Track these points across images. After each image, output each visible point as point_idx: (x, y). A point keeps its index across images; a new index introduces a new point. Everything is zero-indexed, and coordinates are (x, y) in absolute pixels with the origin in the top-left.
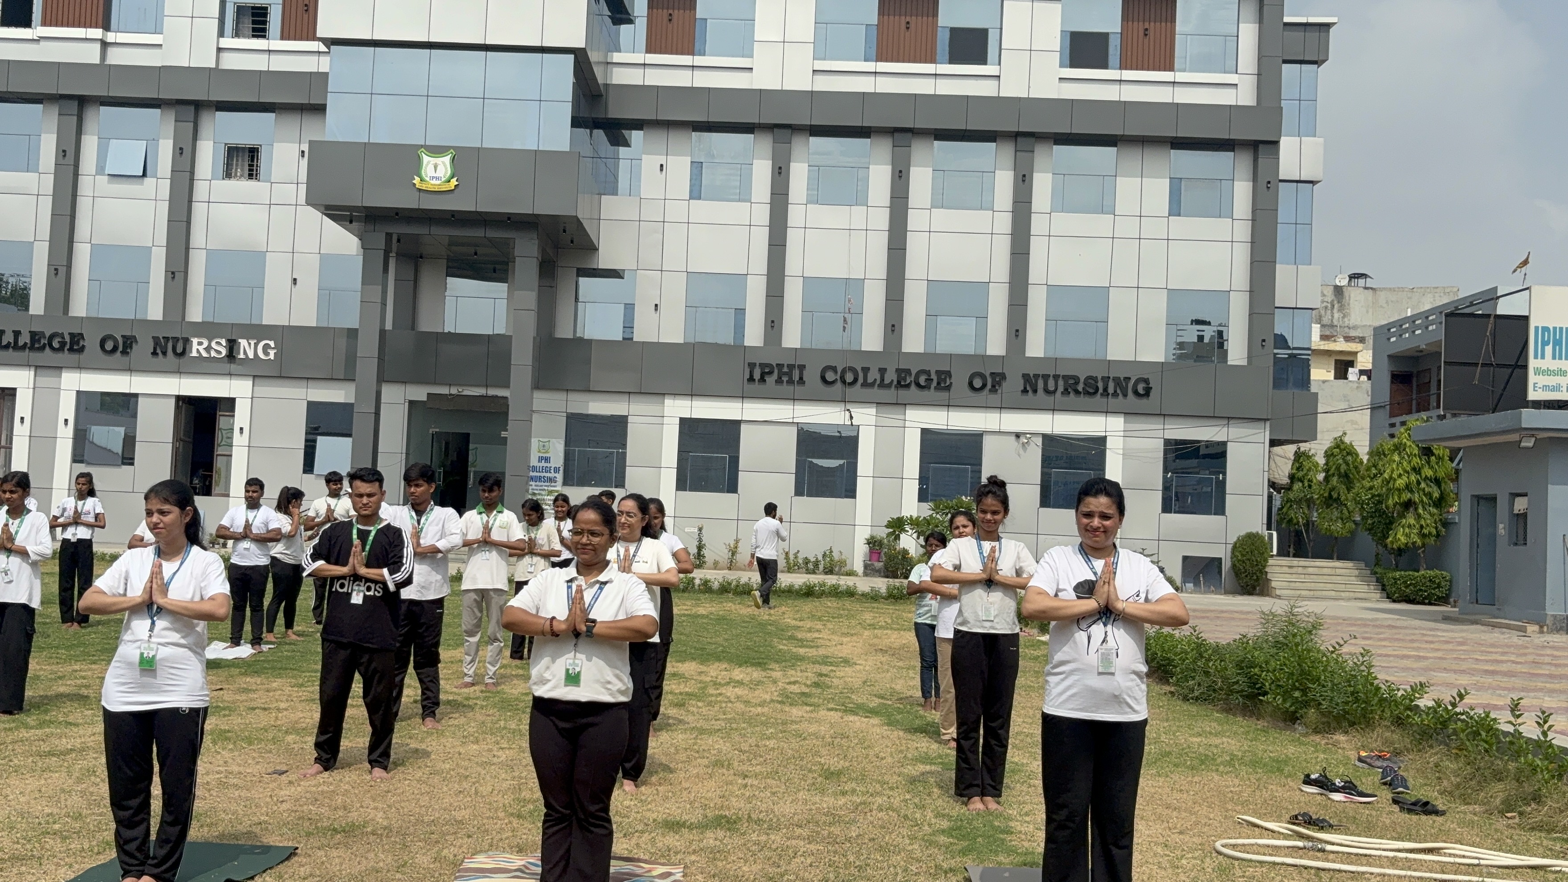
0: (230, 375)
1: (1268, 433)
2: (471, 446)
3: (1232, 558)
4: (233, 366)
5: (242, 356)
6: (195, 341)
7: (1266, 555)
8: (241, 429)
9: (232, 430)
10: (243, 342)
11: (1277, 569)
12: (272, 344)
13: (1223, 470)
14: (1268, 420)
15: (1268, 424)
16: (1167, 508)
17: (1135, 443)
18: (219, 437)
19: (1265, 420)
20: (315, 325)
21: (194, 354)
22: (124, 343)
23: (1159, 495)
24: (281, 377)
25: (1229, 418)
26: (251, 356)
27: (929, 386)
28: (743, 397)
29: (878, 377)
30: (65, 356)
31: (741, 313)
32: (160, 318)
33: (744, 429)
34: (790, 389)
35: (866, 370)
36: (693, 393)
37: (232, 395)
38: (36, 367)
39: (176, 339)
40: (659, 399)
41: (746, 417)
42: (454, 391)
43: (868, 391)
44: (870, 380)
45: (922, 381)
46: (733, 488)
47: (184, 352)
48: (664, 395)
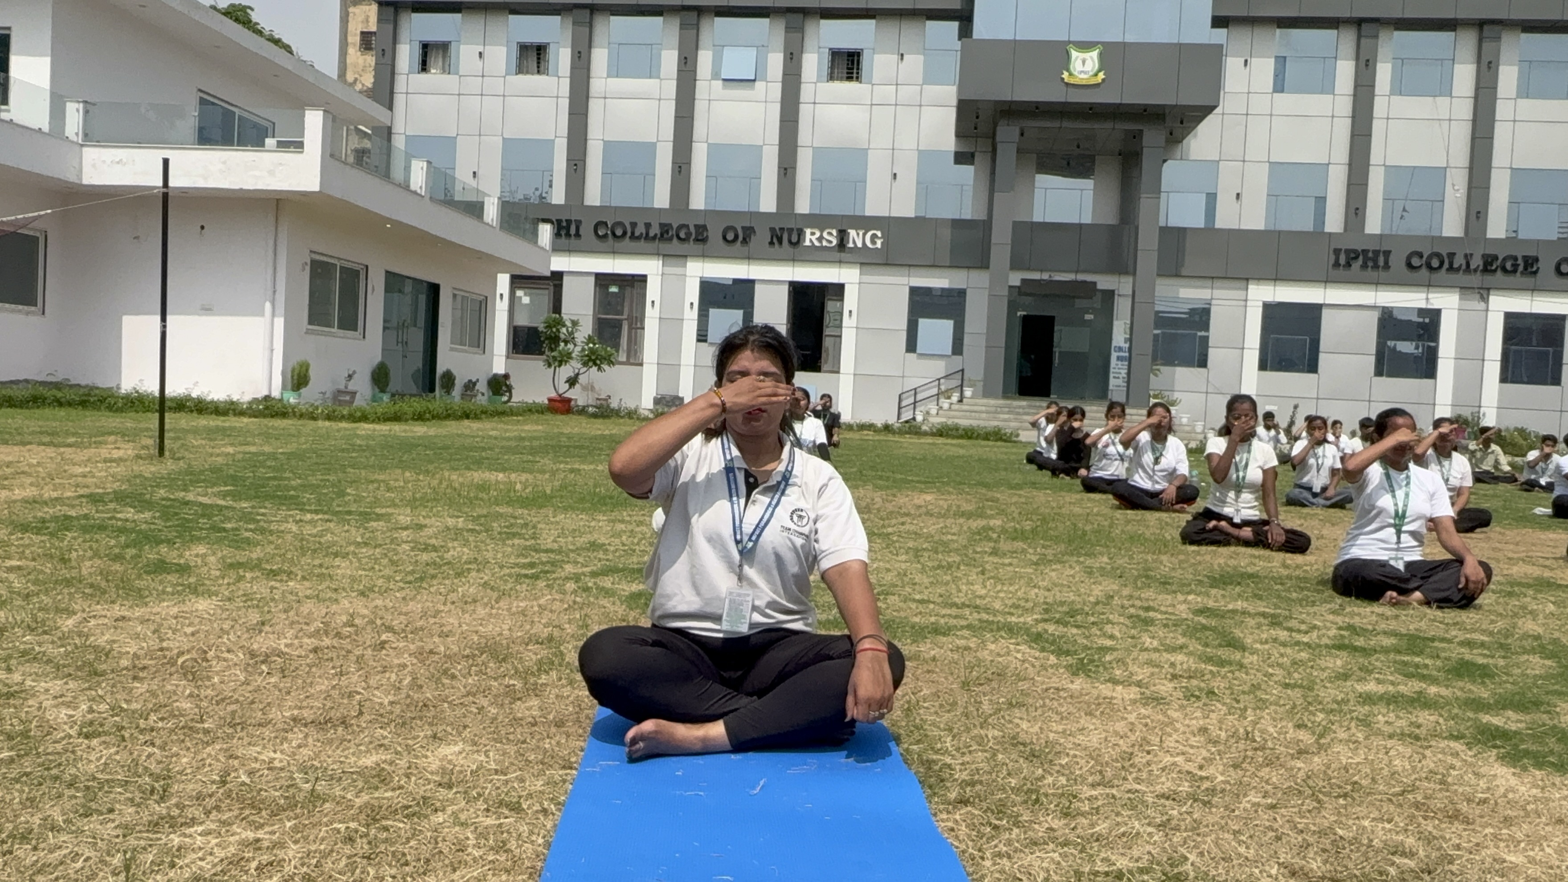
0: (840, 262)
2: (1056, 328)
4: (843, 255)
5: (851, 245)
6: (808, 231)
8: (851, 312)
9: (841, 314)
10: (852, 233)
12: (879, 234)
18: (828, 319)
20: (912, 215)
21: (807, 243)
22: (744, 233)
24: (886, 264)
26: (860, 245)
27: (1514, 271)
28: (1327, 281)
29: (1464, 262)
30: (691, 246)
31: (1321, 201)
32: (773, 209)
33: (1325, 312)
34: (1375, 274)
35: (1451, 255)
36: (1277, 278)
37: (842, 281)
38: (664, 256)
39: (790, 231)
40: (1244, 283)
41: (1328, 301)
42: (1045, 276)
43: (1453, 277)
44: (1456, 266)
45: (1508, 266)
46: (1313, 368)
47: (798, 242)
48: (1247, 279)
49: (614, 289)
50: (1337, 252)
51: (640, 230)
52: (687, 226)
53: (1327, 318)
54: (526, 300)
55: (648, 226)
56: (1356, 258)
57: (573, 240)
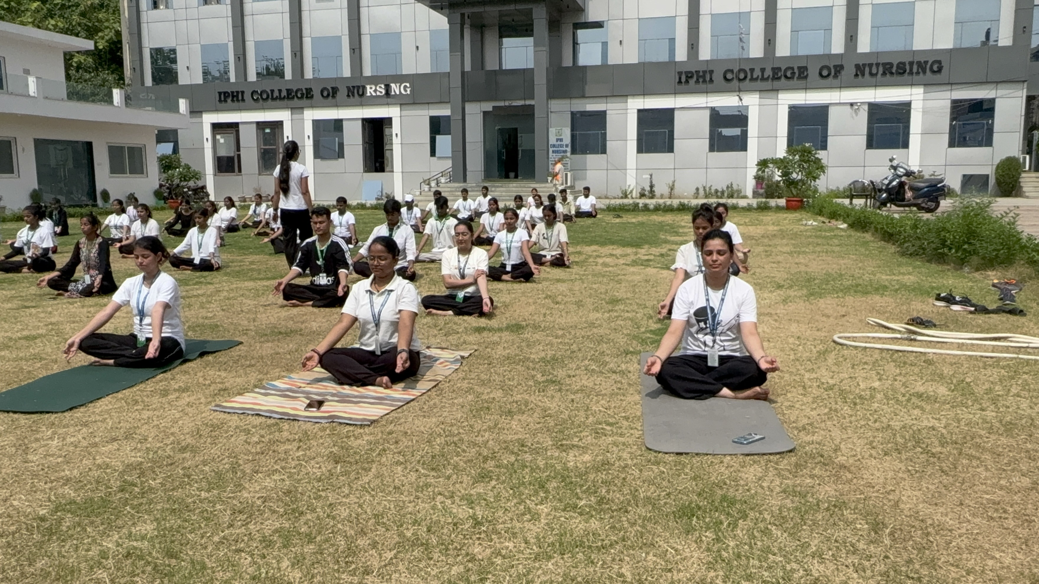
0: (388, 104)
1: (1025, 90)
2: (519, 135)
3: (995, 174)
4: (389, 100)
5: (393, 93)
6: (368, 87)
7: (1019, 170)
8: (397, 135)
9: (391, 135)
10: (393, 85)
11: (1028, 180)
12: (408, 85)
13: (992, 117)
14: (1026, 81)
15: (1026, 84)
16: (952, 144)
17: (930, 104)
18: (386, 140)
19: (1024, 81)
20: (429, 72)
21: (368, 94)
22: (333, 91)
23: (947, 136)
24: (414, 103)
25: (997, 83)
26: (398, 93)
27: (792, 78)
28: (675, 93)
29: (760, 74)
30: (305, 101)
31: (672, 41)
32: (349, 76)
33: (676, 113)
34: (704, 86)
35: (752, 70)
36: (645, 93)
37: (390, 116)
38: (292, 108)
39: (358, 87)
40: (624, 98)
41: (677, 106)
42: (507, 103)
43: (753, 84)
44: (755, 76)
45: (789, 74)
46: (670, 149)
47: (363, 95)
48: (627, 96)
49: (268, 131)
50: (680, 73)
51: (276, 94)
52: (302, 90)
53: (678, 117)
54: (222, 141)
55: (280, 91)
56: (691, 77)
57: (241, 103)
